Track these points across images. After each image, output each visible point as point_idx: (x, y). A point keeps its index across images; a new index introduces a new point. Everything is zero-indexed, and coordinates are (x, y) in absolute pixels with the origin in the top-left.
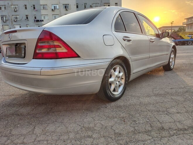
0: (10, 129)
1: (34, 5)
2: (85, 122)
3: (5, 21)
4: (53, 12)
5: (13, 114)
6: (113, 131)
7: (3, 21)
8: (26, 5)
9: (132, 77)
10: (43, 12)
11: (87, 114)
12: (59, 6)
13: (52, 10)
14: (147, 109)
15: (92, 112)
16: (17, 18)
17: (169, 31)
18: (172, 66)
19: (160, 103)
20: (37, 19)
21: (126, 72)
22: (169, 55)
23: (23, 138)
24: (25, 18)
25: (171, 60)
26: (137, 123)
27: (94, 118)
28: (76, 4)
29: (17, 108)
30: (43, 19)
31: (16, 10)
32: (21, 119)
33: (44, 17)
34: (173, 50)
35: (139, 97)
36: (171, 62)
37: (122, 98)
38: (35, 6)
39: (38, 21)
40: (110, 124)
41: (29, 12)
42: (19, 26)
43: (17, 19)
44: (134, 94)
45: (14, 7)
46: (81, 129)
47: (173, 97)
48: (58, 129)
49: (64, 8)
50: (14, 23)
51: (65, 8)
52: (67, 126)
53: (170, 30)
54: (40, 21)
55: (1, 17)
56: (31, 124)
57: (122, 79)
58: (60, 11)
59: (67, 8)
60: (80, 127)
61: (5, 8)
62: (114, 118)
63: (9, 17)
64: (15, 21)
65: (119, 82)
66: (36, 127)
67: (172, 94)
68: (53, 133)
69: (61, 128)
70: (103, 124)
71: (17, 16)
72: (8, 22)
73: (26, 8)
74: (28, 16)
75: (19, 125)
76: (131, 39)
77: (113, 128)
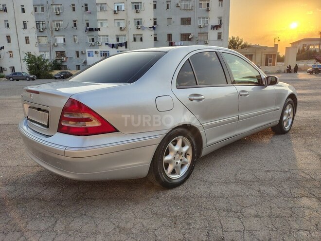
0: (26, 220)
1: (86, 5)
2: (122, 220)
3: (41, 30)
4: (116, 15)
5: (33, 199)
6: (155, 237)
7: (40, 30)
8: (73, 5)
9: (204, 152)
10: (100, 15)
11: (129, 206)
12: (126, 6)
13: (115, 11)
14: (214, 206)
15: (137, 203)
16: (60, 24)
17: (316, 47)
18: (288, 126)
19: (238, 198)
20: (90, 26)
21: (194, 144)
22: (281, 110)
23: (39, 235)
24: (73, 25)
25: (284, 118)
26: (191, 227)
27: (136, 214)
28: (152, 3)
29: (39, 189)
30: (99, 26)
31: (58, 13)
32: (42, 207)
33: (101, 23)
34: (289, 102)
35: (211, 183)
36: (285, 120)
37: (186, 183)
38: (88, 6)
39: (91, 30)
40: (154, 226)
41: (79, 15)
42: (62, 38)
43: (60, 26)
44: (206, 178)
45: (56, 8)
46: (115, 229)
47: (262, 188)
48: (85, 227)
49: (133, 9)
50: (55, 33)
51: (136, 9)
52: (97, 224)
53: (316, 45)
54: (94, 29)
55: (37, 24)
56: (53, 216)
57: (188, 154)
58: (127, 14)
59: (138, 8)
60: (113, 227)
61: (43, 9)
62: (163, 215)
63: (48, 24)
64: (57, 29)
65: (181, 160)
66: (57, 222)
67: (263, 182)
68: (77, 233)
69: (89, 225)
70: (145, 224)
71: (61, 23)
72: (46, 31)
73: (74, 9)
74: (76, 22)
75: (37, 216)
76: (203, 97)
77: (155, 233)
